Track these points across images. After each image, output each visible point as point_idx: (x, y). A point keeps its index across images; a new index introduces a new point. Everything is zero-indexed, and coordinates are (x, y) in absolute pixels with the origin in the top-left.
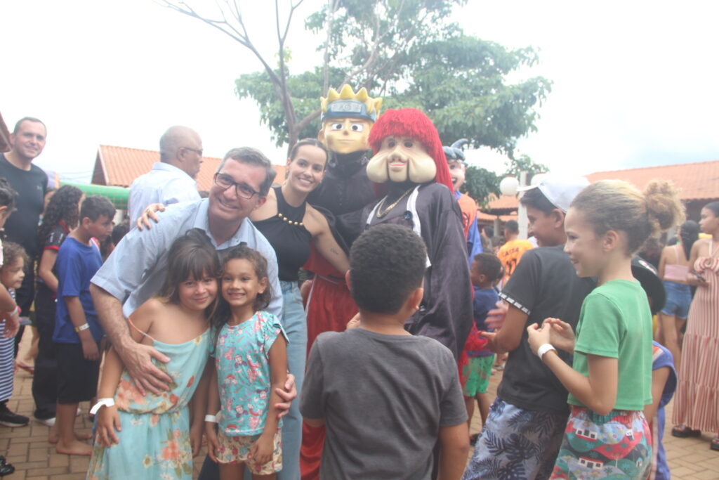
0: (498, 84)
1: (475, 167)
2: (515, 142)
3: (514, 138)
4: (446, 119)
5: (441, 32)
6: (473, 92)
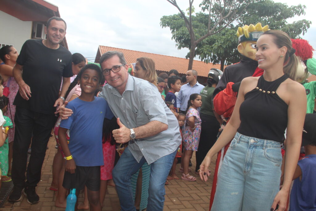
0: (283, 24)
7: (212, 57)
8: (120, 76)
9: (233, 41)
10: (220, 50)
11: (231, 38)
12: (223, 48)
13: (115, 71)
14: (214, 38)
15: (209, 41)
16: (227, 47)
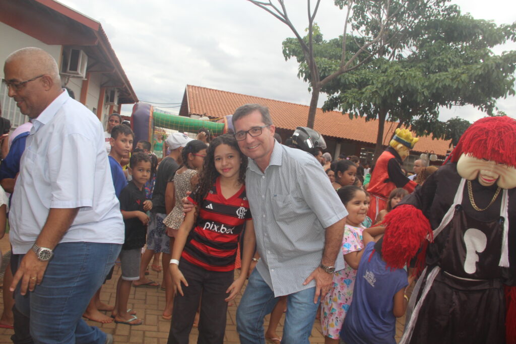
0: (485, 56)
1: (460, 119)
2: (495, 101)
3: (494, 99)
4: (438, 82)
5: (441, 13)
6: (464, 61)
7: (362, 109)
8: (261, 143)
9: (396, 84)
10: (374, 99)
11: (394, 79)
12: (379, 95)
13: (253, 135)
14: (367, 78)
15: (360, 81)
16: (387, 94)
